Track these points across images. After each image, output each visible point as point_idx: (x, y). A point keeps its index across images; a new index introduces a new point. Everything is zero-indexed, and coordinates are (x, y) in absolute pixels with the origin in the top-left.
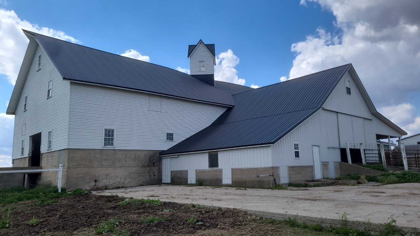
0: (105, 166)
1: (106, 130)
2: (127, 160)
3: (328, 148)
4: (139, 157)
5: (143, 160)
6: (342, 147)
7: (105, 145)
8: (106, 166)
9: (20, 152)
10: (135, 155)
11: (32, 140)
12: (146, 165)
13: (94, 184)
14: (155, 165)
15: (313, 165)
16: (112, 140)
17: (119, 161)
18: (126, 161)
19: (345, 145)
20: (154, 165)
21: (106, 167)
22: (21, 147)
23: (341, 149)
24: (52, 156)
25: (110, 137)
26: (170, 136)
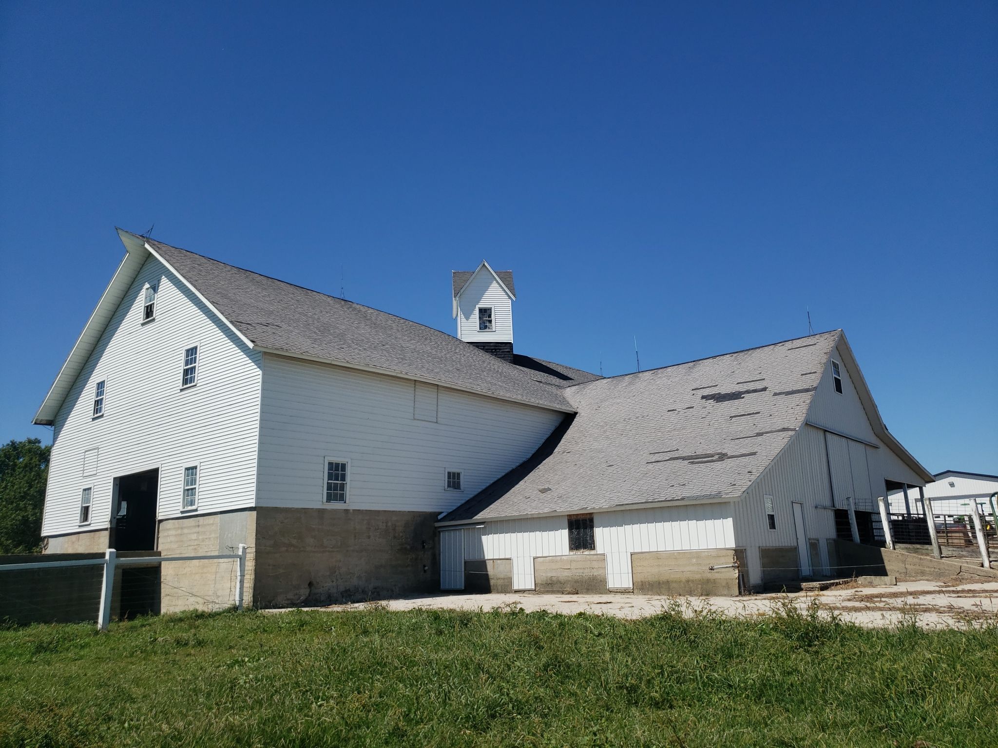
0: (327, 549)
1: (330, 464)
2: (371, 534)
3: (816, 507)
4: (394, 529)
5: (401, 535)
6: (839, 506)
7: (330, 498)
8: (331, 550)
9: (79, 518)
10: (387, 523)
11: (118, 486)
12: (408, 547)
13: (307, 592)
14: (426, 547)
15: (796, 544)
16: (342, 487)
17: (355, 536)
18: (369, 537)
19: (845, 502)
20: (424, 547)
21: (329, 551)
22: (80, 505)
23: (835, 510)
24: (199, 526)
25: (338, 480)
26: (454, 478)
